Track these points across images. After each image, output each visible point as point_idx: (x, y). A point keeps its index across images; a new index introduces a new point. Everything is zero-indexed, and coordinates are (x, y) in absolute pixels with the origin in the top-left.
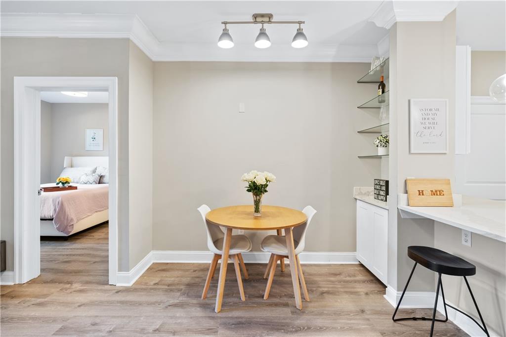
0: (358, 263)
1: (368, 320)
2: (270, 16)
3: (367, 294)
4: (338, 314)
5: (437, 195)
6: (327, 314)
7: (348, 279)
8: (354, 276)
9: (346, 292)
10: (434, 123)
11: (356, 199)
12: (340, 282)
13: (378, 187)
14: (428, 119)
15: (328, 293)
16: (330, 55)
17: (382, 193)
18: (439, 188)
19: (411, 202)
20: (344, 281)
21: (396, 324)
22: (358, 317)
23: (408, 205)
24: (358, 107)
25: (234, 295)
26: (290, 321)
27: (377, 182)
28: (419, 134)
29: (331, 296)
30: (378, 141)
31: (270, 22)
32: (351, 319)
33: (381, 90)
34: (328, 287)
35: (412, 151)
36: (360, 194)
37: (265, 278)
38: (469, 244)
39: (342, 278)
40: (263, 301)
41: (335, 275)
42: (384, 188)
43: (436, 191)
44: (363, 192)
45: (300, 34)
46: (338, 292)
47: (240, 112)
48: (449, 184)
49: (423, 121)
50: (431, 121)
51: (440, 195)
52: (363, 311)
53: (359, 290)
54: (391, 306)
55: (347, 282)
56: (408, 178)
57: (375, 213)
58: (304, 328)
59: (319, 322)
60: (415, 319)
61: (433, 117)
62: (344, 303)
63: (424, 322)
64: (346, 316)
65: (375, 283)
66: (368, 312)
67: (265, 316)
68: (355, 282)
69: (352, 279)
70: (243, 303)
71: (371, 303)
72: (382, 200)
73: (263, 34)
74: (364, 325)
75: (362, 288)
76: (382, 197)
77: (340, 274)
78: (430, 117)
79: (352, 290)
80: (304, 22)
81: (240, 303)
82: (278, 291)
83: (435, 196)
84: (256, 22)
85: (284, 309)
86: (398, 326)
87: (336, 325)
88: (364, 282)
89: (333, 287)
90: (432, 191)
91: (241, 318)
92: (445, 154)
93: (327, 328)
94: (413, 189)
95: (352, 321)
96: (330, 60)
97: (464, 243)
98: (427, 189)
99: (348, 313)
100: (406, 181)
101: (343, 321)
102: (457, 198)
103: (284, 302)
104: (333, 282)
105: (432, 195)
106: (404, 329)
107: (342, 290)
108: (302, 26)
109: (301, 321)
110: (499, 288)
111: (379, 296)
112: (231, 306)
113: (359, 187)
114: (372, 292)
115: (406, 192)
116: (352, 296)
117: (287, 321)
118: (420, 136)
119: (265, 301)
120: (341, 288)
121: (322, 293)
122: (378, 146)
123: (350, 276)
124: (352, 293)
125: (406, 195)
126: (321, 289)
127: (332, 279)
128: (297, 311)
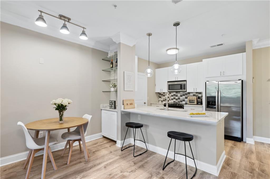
0: (102, 137)
1: (114, 154)
2: (69, 19)
3: (110, 146)
4: (103, 156)
6: (99, 158)
7: (101, 144)
8: (103, 142)
9: (103, 148)
11: (101, 110)
12: (99, 146)
13: (111, 104)
15: (96, 151)
16: (91, 45)
17: (113, 106)
18: (132, 103)
19: (125, 108)
20: (100, 145)
21: (122, 152)
22: (110, 154)
23: (124, 109)
24: (102, 70)
25: (48, 170)
26: (86, 167)
27: (111, 102)
29: (98, 152)
30: (112, 85)
31: (68, 22)
32: (108, 156)
33: (112, 65)
34: (95, 149)
35: (125, 90)
36: (103, 107)
37: (62, 156)
38: (140, 119)
39: (98, 144)
40: (68, 165)
41: (95, 144)
42: (114, 104)
44: (104, 106)
45: (84, 33)
46: (100, 149)
47: (40, 63)
48: (134, 101)
50: (129, 80)
51: (132, 105)
52: (111, 152)
53: (107, 146)
54: (119, 147)
55: (101, 145)
56: (124, 99)
57: (111, 114)
58: (93, 166)
59: (98, 162)
60: (127, 148)
62: (104, 152)
63: (129, 148)
64: (106, 156)
65: (111, 142)
66: (113, 152)
67: (72, 170)
68: (104, 144)
69: (103, 143)
70: (56, 171)
71: (113, 148)
72: (113, 109)
73: (64, 26)
74: (113, 156)
75: (108, 145)
76: (113, 108)
77: (97, 143)
78: (129, 78)
79: (104, 147)
80: (86, 29)
81: (54, 171)
82: (73, 159)
84: (60, 19)
85: (80, 164)
86: (123, 152)
87: (104, 160)
88: (107, 143)
89: (97, 149)
91: (61, 176)
92: (133, 91)
93: (102, 162)
94: (125, 103)
95: (109, 157)
96: (92, 47)
97: (139, 119)
98: (129, 103)
99: (107, 155)
100: (123, 101)
101: (106, 158)
102: (136, 105)
103: (78, 162)
104: (96, 147)
105: (130, 105)
106: (125, 152)
107: (101, 148)
108: (85, 30)
109: (90, 165)
110: (147, 129)
111: (114, 146)
112: (49, 175)
113: (103, 105)
114: (112, 145)
115: (123, 104)
116: (105, 149)
117: (84, 167)
118: (127, 85)
119: (69, 165)
120: (100, 148)
121: (94, 152)
122: (111, 87)
123: (102, 143)
124: (105, 148)
125: (123, 105)
126: (93, 151)
127: (95, 146)
128: (87, 162)
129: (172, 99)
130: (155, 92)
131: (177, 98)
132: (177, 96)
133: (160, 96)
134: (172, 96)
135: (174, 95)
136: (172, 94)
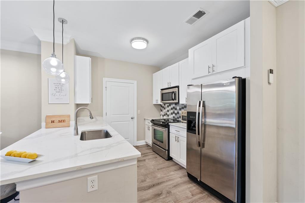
5: (62, 122)
10: (61, 90)
14: (59, 88)
18: (63, 119)
28: (53, 95)
35: (49, 103)
43: (61, 121)
48: (69, 117)
49: (56, 89)
50: (60, 89)
51: (63, 122)
61: (61, 87)
78: (60, 87)
83: (61, 123)
90: (59, 121)
98: (57, 120)
105: (59, 122)
118: (54, 95)
129: (172, 114)
130: (154, 104)
131: (176, 112)
132: (176, 109)
133: (162, 108)
134: (172, 109)
135: (174, 107)
136: (172, 106)
